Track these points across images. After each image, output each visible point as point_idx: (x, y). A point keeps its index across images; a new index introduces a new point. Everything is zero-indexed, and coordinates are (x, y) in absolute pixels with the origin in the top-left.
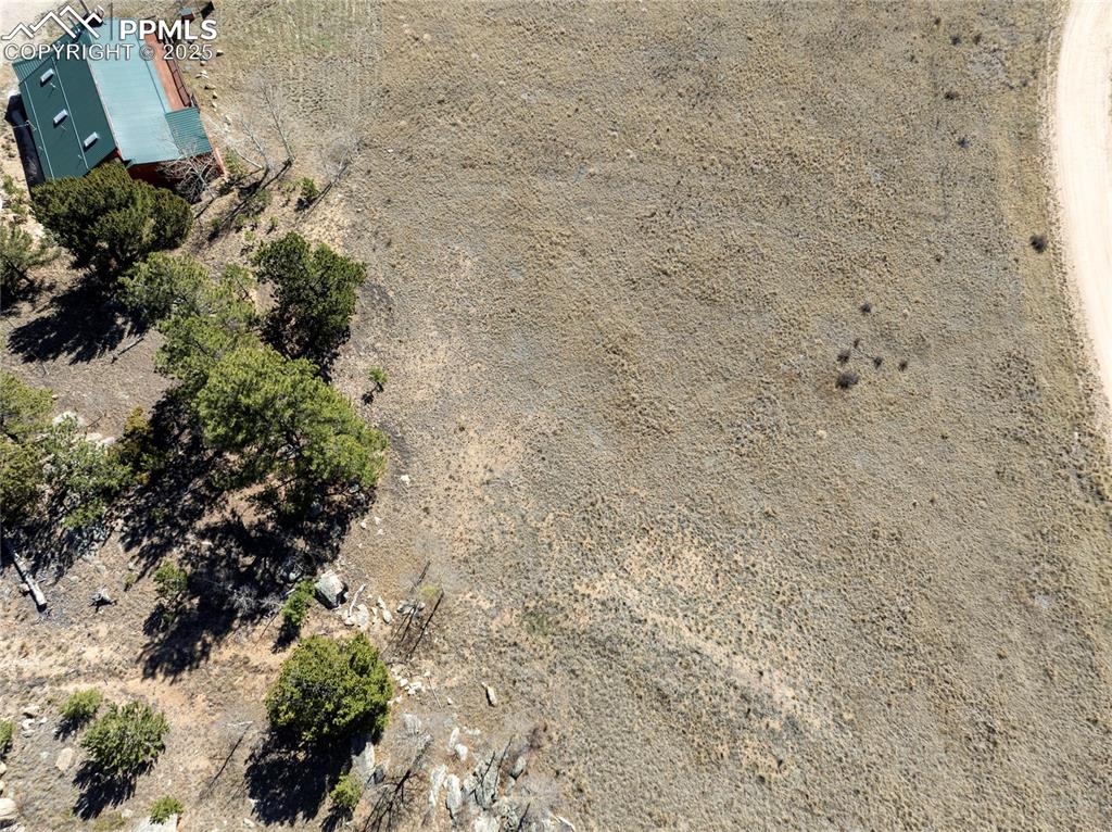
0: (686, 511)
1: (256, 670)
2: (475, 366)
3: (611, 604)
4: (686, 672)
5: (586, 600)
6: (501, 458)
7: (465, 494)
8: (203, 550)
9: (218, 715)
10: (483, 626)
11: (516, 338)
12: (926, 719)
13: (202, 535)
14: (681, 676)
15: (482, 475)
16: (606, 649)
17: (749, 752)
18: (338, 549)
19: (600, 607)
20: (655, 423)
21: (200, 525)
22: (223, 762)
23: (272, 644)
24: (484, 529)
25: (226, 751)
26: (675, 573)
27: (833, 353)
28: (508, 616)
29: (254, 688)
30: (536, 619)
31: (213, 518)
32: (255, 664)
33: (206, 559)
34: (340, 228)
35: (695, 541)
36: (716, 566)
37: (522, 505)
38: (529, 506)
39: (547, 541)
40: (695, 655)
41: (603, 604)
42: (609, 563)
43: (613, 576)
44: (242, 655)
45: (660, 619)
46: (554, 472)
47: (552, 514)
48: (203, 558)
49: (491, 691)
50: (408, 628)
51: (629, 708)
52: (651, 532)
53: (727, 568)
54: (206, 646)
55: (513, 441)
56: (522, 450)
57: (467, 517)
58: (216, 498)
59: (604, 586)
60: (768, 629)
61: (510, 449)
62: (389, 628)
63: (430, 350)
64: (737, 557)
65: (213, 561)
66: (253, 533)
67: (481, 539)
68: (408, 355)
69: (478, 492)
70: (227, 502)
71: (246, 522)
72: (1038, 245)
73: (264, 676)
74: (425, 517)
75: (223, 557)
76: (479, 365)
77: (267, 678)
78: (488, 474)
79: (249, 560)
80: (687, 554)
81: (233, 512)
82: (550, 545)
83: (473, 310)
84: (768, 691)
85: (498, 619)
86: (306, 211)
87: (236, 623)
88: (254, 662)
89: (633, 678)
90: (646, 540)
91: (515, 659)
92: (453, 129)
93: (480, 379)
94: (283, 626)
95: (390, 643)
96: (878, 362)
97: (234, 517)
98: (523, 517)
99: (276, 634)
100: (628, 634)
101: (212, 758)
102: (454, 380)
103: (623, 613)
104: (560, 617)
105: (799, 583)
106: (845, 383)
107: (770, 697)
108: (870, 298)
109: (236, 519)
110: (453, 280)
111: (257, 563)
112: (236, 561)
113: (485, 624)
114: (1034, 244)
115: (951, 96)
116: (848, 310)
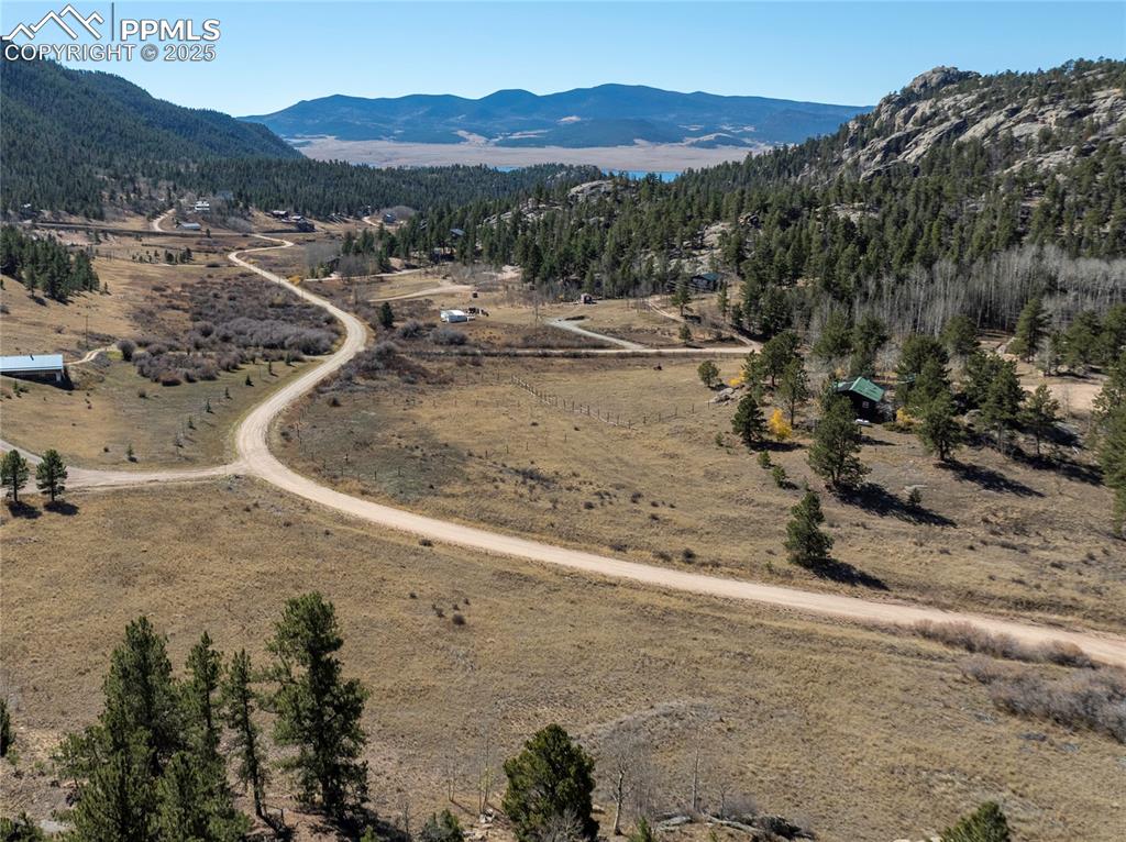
0: (503, 700)
27: (432, 617)
35: (531, 705)
72: (427, 544)
74: (406, 793)
96: (456, 608)
106: (459, 622)
108: (407, 593)
114: (425, 545)
115: (288, 525)
116: (409, 602)
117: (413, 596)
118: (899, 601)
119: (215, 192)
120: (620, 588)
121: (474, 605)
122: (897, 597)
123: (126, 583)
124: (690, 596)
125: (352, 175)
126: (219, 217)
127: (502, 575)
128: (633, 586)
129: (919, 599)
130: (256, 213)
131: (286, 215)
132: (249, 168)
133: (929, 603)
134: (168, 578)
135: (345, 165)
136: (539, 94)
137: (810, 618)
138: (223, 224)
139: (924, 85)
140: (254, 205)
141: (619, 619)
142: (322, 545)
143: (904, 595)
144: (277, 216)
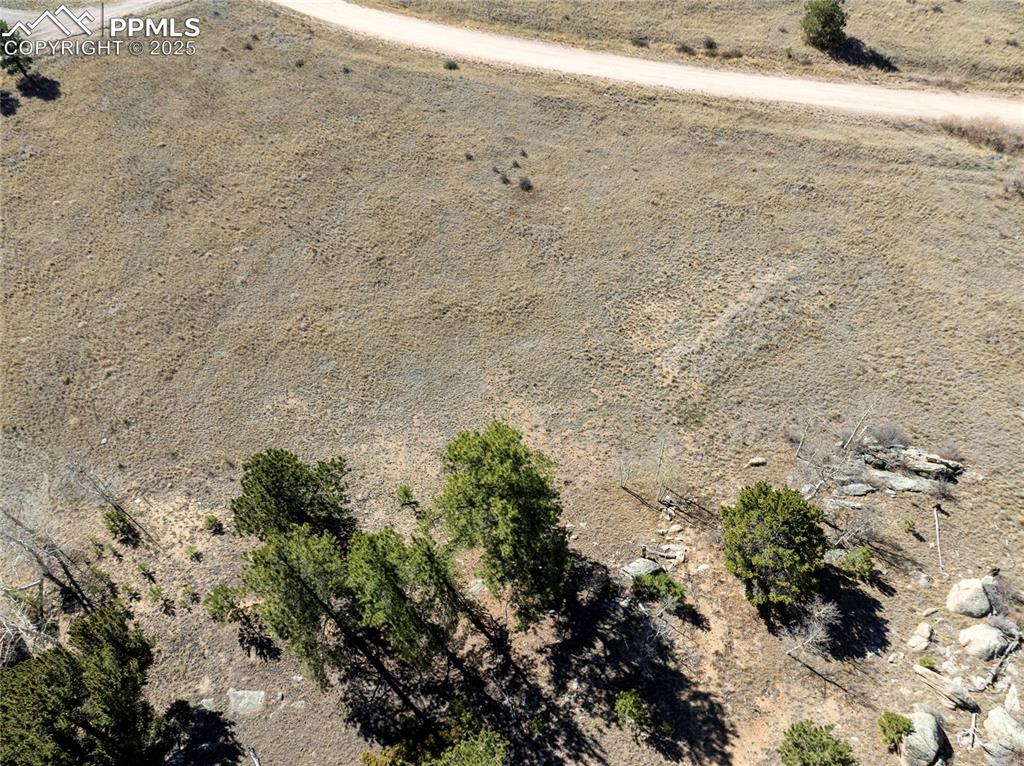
0: (610, 302)
1: (729, 646)
2: (415, 420)
3: (685, 364)
4: (748, 328)
5: (678, 380)
6: (526, 416)
7: (556, 450)
8: (580, 690)
9: (778, 686)
10: (692, 458)
11: (397, 382)
12: (794, 216)
13: (561, 688)
14: (750, 333)
15: (539, 434)
16: (723, 378)
17: (812, 308)
18: (596, 564)
19: (686, 372)
20: (524, 303)
21: (547, 689)
22: (828, 684)
23: (699, 631)
24: (596, 440)
25: (817, 681)
26: (663, 322)
27: (498, 185)
28: (685, 437)
29: (748, 651)
30: (691, 418)
31: (542, 675)
32: (723, 647)
33: (590, 687)
34: (186, 506)
35: (638, 302)
36: (661, 295)
37: (577, 410)
38: (579, 405)
39: (617, 398)
40: (735, 320)
41: (684, 369)
42: (647, 360)
43: (659, 359)
44: (713, 658)
45: (701, 336)
46: (551, 380)
47: (592, 390)
48: (590, 691)
49: (754, 461)
50: (689, 514)
51: (772, 372)
52: (624, 327)
53: (665, 289)
54: (697, 696)
55: (509, 405)
56: (522, 400)
57: (582, 452)
58: (517, 669)
59: (669, 367)
60: (718, 277)
61: (517, 409)
62: (688, 530)
63: (383, 454)
64: (657, 281)
65: (594, 680)
66: (568, 636)
67: (606, 445)
68: (382, 473)
69: (558, 440)
70: (524, 657)
71: (554, 641)
72: (452, 66)
73: (735, 641)
74: (575, 485)
75: (591, 670)
76: (415, 417)
77: (737, 638)
78: (539, 429)
79: (599, 644)
80: (648, 310)
81: (540, 651)
82: (622, 396)
83: (351, 409)
84: (768, 286)
85: (686, 445)
86: (142, 535)
87: (672, 665)
88: (721, 648)
89: (750, 363)
90: (630, 332)
91: (724, 441)
92: (113, 378)
93: (432, 419)
94: (680, 618)
95: (703, 530)
96: (516, 165)
97: (546, 652)
98: (590, 410)
99: (688, 625)
100: (712, 360)
101: (825, 696)
102: (425, 442)
103: (694, 358)
104: (689, 401)
105: (685, 252)
106: (526, 186)
107: (773, 285)
108: (461, 153)
109: (549, 650)
110: (307, 418)
111: (603, 638)
112: (597, 657)
113: (690, 455)
114: (451, 68)
115: (300, 64)
116: (466, 167)
117: (469, 158)
118: (913, 84)
120: (661, 104)
121: (532, 157)
122: (911, 80)
123: (161, 207)
124: (729, 106)
127: (542, 103)
128: (673, 98)
129: (931, 78)
133: (940, 85)
134: (204, 187)
137: (843, 119)
141: (674, 151)
142: (346, 90)
143: (914, 75)
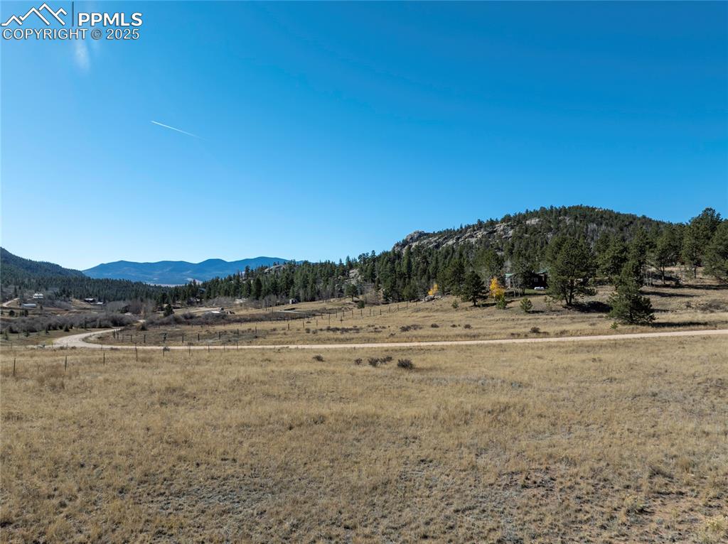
119: (47, 289)
125: (133, 286)
126: (49, 301)
130: (73, 300)
131: (93, 301)
132: (70, 281)
135: (128, 282)
136: (228, 261)
138: (53, 304)
139: (412, 238)
140: (73, 296)
144: (88, 301)
